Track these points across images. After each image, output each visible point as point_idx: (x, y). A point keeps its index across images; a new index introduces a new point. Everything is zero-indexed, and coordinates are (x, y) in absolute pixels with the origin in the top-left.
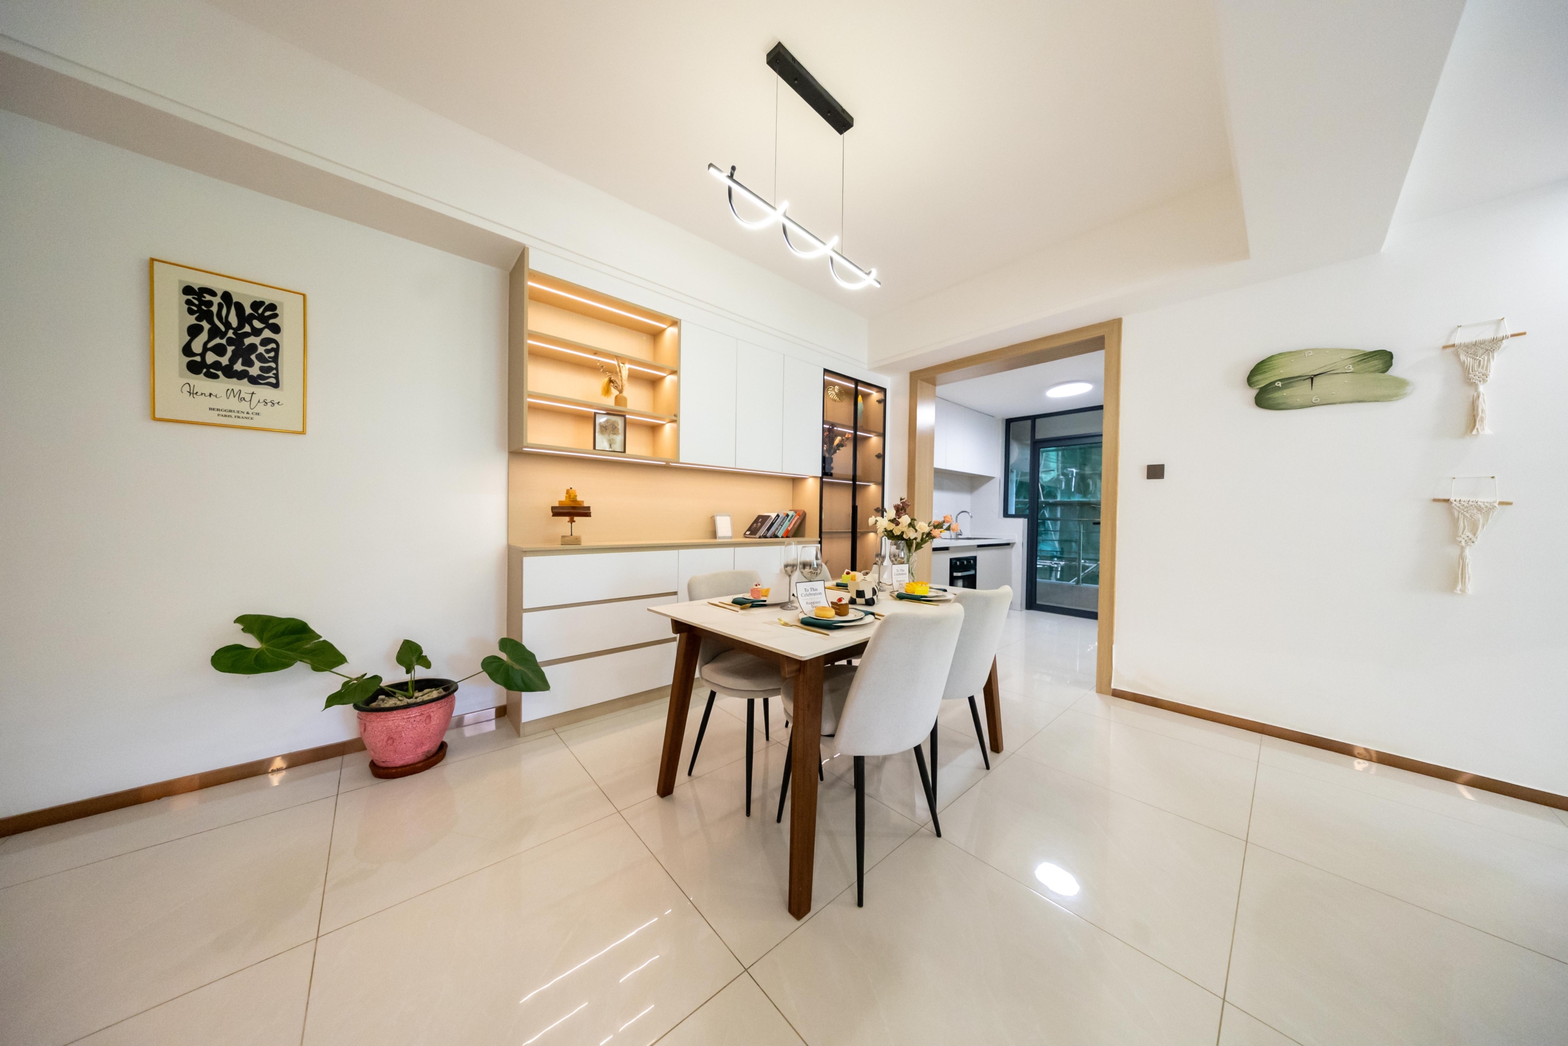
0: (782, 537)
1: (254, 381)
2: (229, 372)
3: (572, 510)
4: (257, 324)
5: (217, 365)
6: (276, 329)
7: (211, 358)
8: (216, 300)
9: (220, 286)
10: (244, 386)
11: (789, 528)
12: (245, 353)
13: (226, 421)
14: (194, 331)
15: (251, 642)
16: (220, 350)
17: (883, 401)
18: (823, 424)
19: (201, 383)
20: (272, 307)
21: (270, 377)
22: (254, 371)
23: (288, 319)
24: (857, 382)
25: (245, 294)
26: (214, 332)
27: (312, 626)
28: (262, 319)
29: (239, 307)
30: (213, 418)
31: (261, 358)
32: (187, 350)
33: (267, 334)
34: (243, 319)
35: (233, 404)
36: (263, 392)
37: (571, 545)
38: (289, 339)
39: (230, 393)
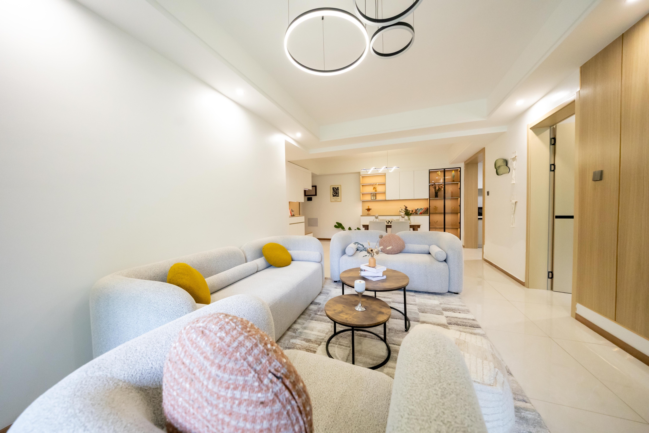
0: (419, 214)
1: (337, 196)
2: (336, 196)
3: (369, 210)
4: (337, 190)
5: (335, 195)
6: (339, 190)
7: (334, 195)
8: (334, 188)
9: (334, 187)
10: (336, 197)
11: (422, 212)
12: (336, 193)
13: (336, 201)
14: (333, 192)
15: (337, 225)
16: (335, 194)
17: (460, 171)
18: (429, 183)
19: (334, 197)
20: (338, 188)
21: (338, 196)
22: (337, 195)
23: (339, 189)
24: (444, 169)
25: (336, 187)
26: (335, 192)
27: (342, 224)
28: (338, 189)
29: (336, 188)
30: (334, 201)
31: (338, 194)
32: (333, 194)
33: (338, 191)
34: (336, 190)
35: (336, 199)
36: (338, 197)
37: (368, 215)
38: (340, 191)
39: (336, 198)
